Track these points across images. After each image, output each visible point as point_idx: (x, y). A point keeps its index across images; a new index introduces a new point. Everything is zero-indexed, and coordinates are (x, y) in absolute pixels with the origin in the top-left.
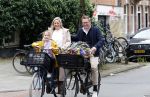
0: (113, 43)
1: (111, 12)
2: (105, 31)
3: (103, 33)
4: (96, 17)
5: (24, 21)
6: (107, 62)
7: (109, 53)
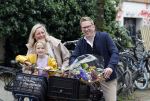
0: (146, 61)
1: (144, 13)
2: (134, 42)
3: (130, 45)
4: (121, 20)
5: (12, 24)
6: (136, 89)
7: (139, 75)
